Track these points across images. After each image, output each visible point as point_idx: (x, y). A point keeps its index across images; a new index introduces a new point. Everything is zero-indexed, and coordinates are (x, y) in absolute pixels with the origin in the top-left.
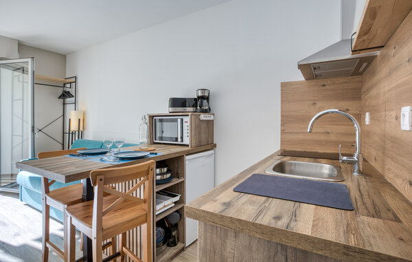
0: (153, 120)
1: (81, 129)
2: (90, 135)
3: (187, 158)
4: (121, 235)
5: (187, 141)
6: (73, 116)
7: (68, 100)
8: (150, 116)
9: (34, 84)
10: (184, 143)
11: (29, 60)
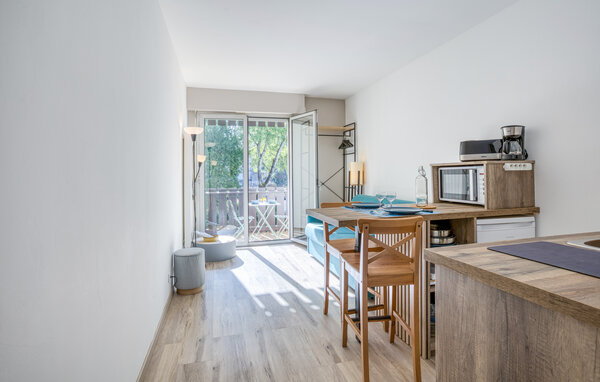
0: (439, 172)
1: (361, 183)
2: (371, 191)
3: (479, 222)
4: (391, 287)
5: (482, 200)
6: (353, 167)
7: (349, 150)
8: (434, 167)
9: (318, 135)
10: (479, 202)
11: (313, 113)
